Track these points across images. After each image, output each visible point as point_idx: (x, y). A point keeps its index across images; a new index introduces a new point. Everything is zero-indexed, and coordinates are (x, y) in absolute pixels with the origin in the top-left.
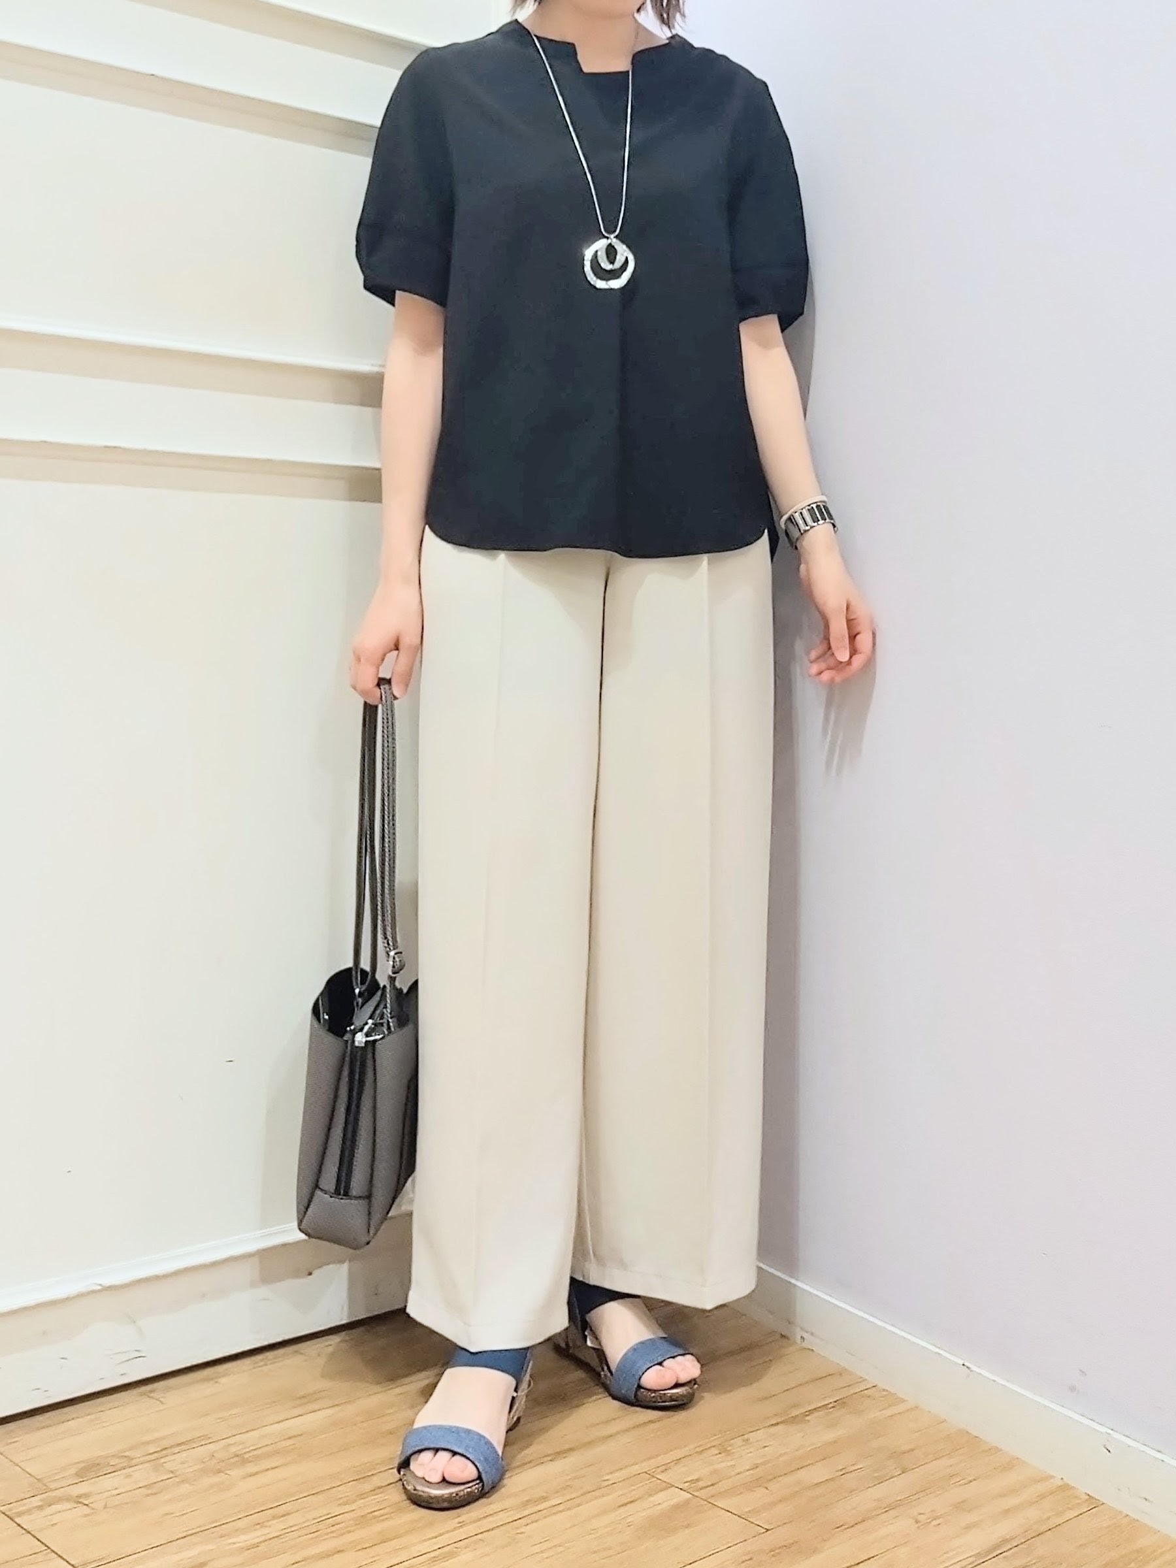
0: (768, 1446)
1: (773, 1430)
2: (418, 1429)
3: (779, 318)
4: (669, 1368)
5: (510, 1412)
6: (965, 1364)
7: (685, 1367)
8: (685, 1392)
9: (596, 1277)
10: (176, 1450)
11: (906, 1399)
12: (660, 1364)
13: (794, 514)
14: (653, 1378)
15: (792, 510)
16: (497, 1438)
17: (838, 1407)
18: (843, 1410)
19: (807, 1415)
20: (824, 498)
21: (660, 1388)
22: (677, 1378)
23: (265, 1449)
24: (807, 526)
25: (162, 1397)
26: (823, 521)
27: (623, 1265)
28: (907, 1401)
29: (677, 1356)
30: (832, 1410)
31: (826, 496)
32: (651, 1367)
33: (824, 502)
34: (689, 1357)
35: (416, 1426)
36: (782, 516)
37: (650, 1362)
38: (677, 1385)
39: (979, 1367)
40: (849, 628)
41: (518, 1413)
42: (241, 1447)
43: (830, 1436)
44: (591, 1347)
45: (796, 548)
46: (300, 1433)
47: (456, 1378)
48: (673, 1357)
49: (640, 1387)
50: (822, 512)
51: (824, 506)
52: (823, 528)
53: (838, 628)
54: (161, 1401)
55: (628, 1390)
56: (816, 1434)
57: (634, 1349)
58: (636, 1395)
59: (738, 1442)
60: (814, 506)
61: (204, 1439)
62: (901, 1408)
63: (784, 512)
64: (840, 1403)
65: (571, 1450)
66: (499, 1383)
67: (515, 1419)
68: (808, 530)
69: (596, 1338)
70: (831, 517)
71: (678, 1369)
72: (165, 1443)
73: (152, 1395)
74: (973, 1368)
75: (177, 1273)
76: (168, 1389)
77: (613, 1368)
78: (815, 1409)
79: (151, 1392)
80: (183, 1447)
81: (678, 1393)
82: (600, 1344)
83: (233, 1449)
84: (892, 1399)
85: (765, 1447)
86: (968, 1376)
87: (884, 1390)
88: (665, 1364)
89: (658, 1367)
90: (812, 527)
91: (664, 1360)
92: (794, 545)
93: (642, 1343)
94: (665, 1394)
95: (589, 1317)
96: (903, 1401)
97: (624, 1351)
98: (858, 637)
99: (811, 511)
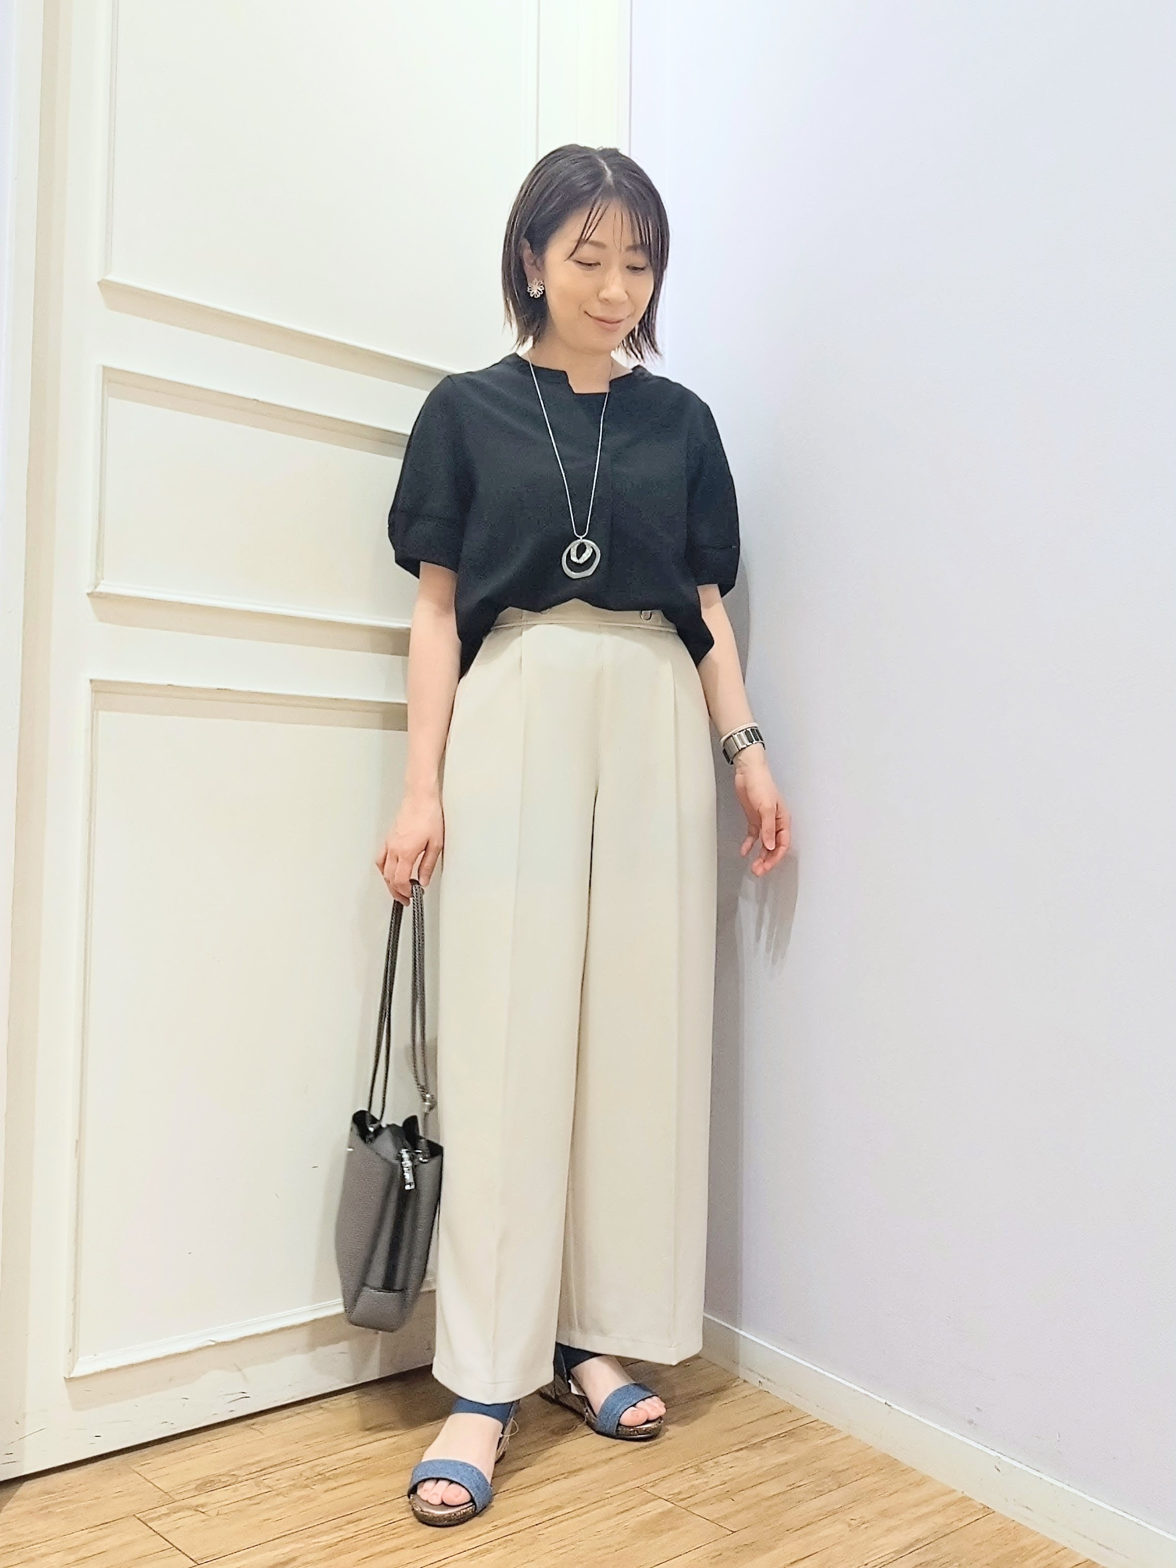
0: (734, 1467)
1: (738, 1454)
2: (424, 1462)
3: (718, 585)
4: (641, 1409)
5: (498, 1449)
6: (887, 1403)
7: (653, 1407)
8: (656, 1426)
9: (580, 1342)
10: (271, 1470)
11: (841, 1430)
12: (634, 1405)
13: (733, 735)
14: (629, 1417)
15: (733, 732)
16: (487, 1469)
17: (787, 1437)
18: (792, 1440)
19: (763, 1443)
20: (755, 724)
21: (637, 1425)
22: (648, 1416)
23: (342, 1469)
24: (744, 744)
25: (262, 1429)
26: (757, 741)
27: (602, 1332)
28: (842, 1431)
29: (646, 1398)
30: (782, 1439)
31: (757, 723)
32: (628, 1408)
33: (756, 727)
34: (655, 1398)
35: (423, 1461)
36: (722, 738)
37: (627, 1403)
38: (648, 1422)
39: (898, 1405)
40: (777, 825)
41: (503, 1449)
42: (323, 1468)
43: (782, 1458)
44: (576, 1395)
45: (732, 763)
46: (369, 1457)
47: (458, 1422)
48: (643, 1400)
49: (619, 1425)
50: (754, 735)
51: (756, 730)
52: (757, 746)
53: (768, 824)
54: (261, 1432)
55: (610, 1427)
56: (772, 1458)
57: (614, 1394)
58: (617, 1431)
59: (711, 1463)
60: (749, 730)
61: (296, 1462)
62: (837, 1437)
63: (723, 734)
64: (789, 1434)
65: (580, 1469)
66: (490, 1425)
67: (501, 1454)
68: (745, 748)
69: (579, 1387)
70: (762, 740)
71: (649, 1409)
72: (263, 1465)
73: (254, 1427)
74: (894, 1406)
75: (273, 1332)
76: (266, 1423)
77: (597, 1411)
78: (770, 1438)
79: (253, 1424)
80: (278, 1468)
81: (650, 1427)
82: (584, 1393)
83: (318, 1469)
84: (830, 1430)
85: (732, 1467)
86: (890, 1412)
87: (824, 1423)
88: (638, 1405)
89: (632, 1408)
90: (748, 746)
91: (638, 1402)
92: (731, 760)
93: (619, 1390)
94: (640, 1428)
95: (573, 1371)
96: (840, 1431)
97: (605, 1398)
98: (782, 832)
99: (747, 733)
